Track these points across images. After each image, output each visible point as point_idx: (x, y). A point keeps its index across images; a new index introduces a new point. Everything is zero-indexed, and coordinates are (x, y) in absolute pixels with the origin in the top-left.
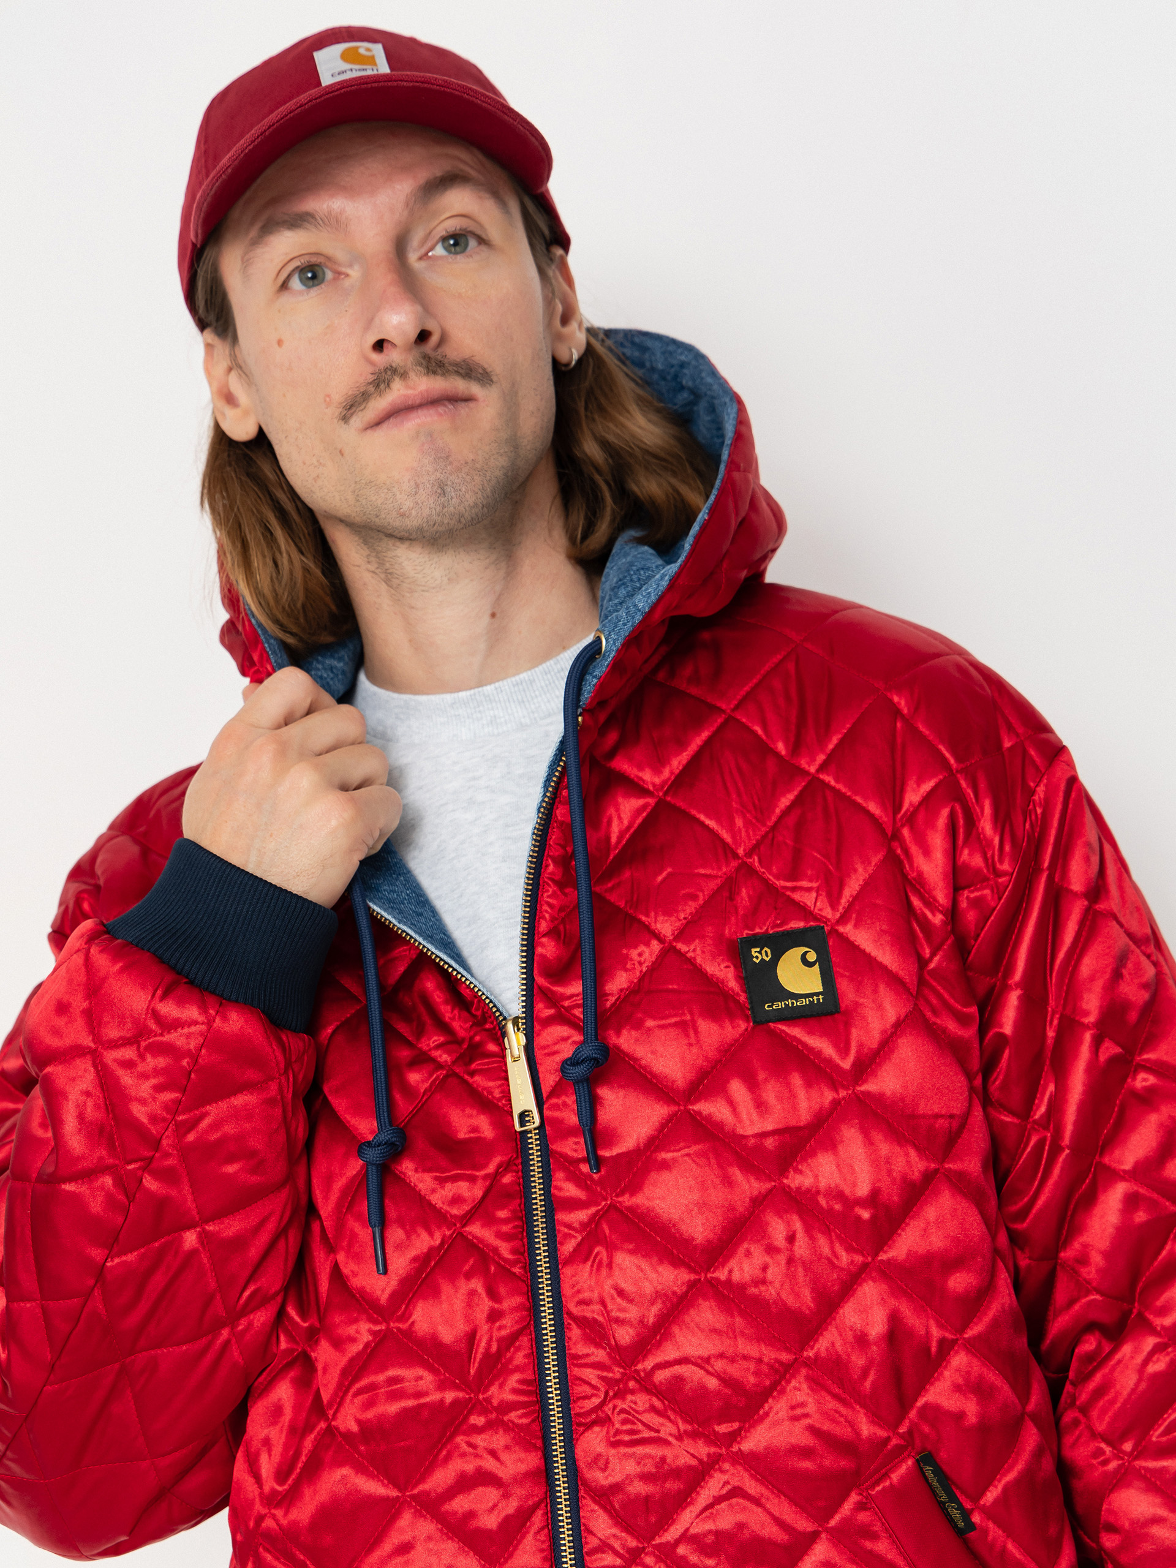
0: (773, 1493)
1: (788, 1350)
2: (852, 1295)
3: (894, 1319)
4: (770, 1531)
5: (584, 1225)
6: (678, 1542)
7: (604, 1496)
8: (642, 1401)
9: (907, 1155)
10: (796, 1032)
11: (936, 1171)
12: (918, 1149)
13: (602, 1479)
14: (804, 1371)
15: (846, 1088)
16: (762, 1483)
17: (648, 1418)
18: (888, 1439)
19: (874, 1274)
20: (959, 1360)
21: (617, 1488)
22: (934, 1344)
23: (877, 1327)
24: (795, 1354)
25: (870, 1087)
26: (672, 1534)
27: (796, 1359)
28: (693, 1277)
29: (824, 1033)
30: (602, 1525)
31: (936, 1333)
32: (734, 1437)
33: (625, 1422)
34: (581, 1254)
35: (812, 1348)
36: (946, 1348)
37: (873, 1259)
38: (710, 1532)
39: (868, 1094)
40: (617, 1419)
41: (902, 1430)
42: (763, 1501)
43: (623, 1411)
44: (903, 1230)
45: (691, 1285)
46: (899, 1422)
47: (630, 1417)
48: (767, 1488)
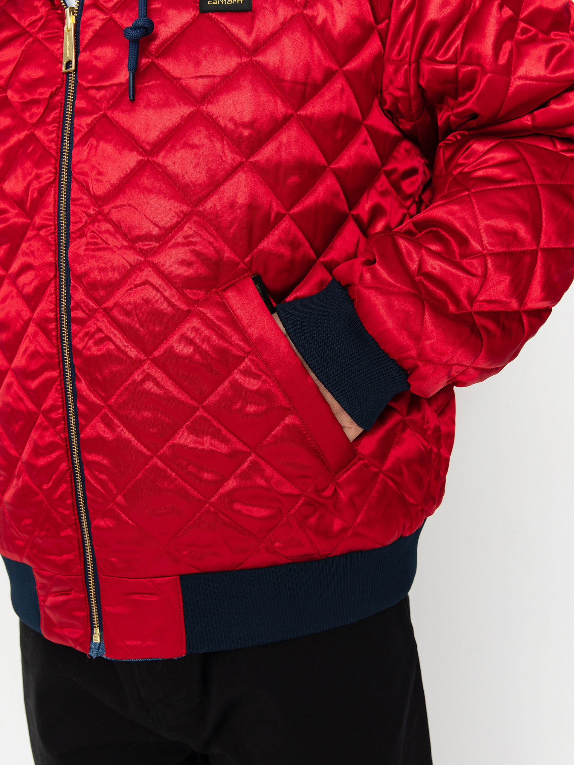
0: (167, 285)
1: (188, 205)
2: (231, 179)
3: (253, 197)
4: (164, 306)
5: (88, 125)
6: (113, 307)
7: (80, 277)
8: (106, 226)
9: (276, 102)
10: (222, 20)
11: (292, 115)
12: (283, 101)
13: (80, 269)
14: (195, 218)
15: (247, 57)
16: (162, 279)
17: (106, 236)
18: (238, 264)
19: (246, 169)
20: (285, 224)
21: (85, 274)
22: (273, 215)
23: (242, 199)
24: (192, 208)
25: (261, 59)
26: (110, 303)
27: (192, 211)
28: (141, 158)
29: (239, 23)
31: (275, 207)
32: (154, 252)
33: (92, 237)
34: (83, 142)
35: (202, 206)
36: (279, 217)
37: (246, 160)
38: (129, 303)
39: (258, 63)
40: (89, 234)
41: (247, 260)
42: (161, 289)
43: (93, 232)
44: (267, 146)
45: (139, 162)
46: (246, 256)
47: (97, 234)
48: (165, 282)
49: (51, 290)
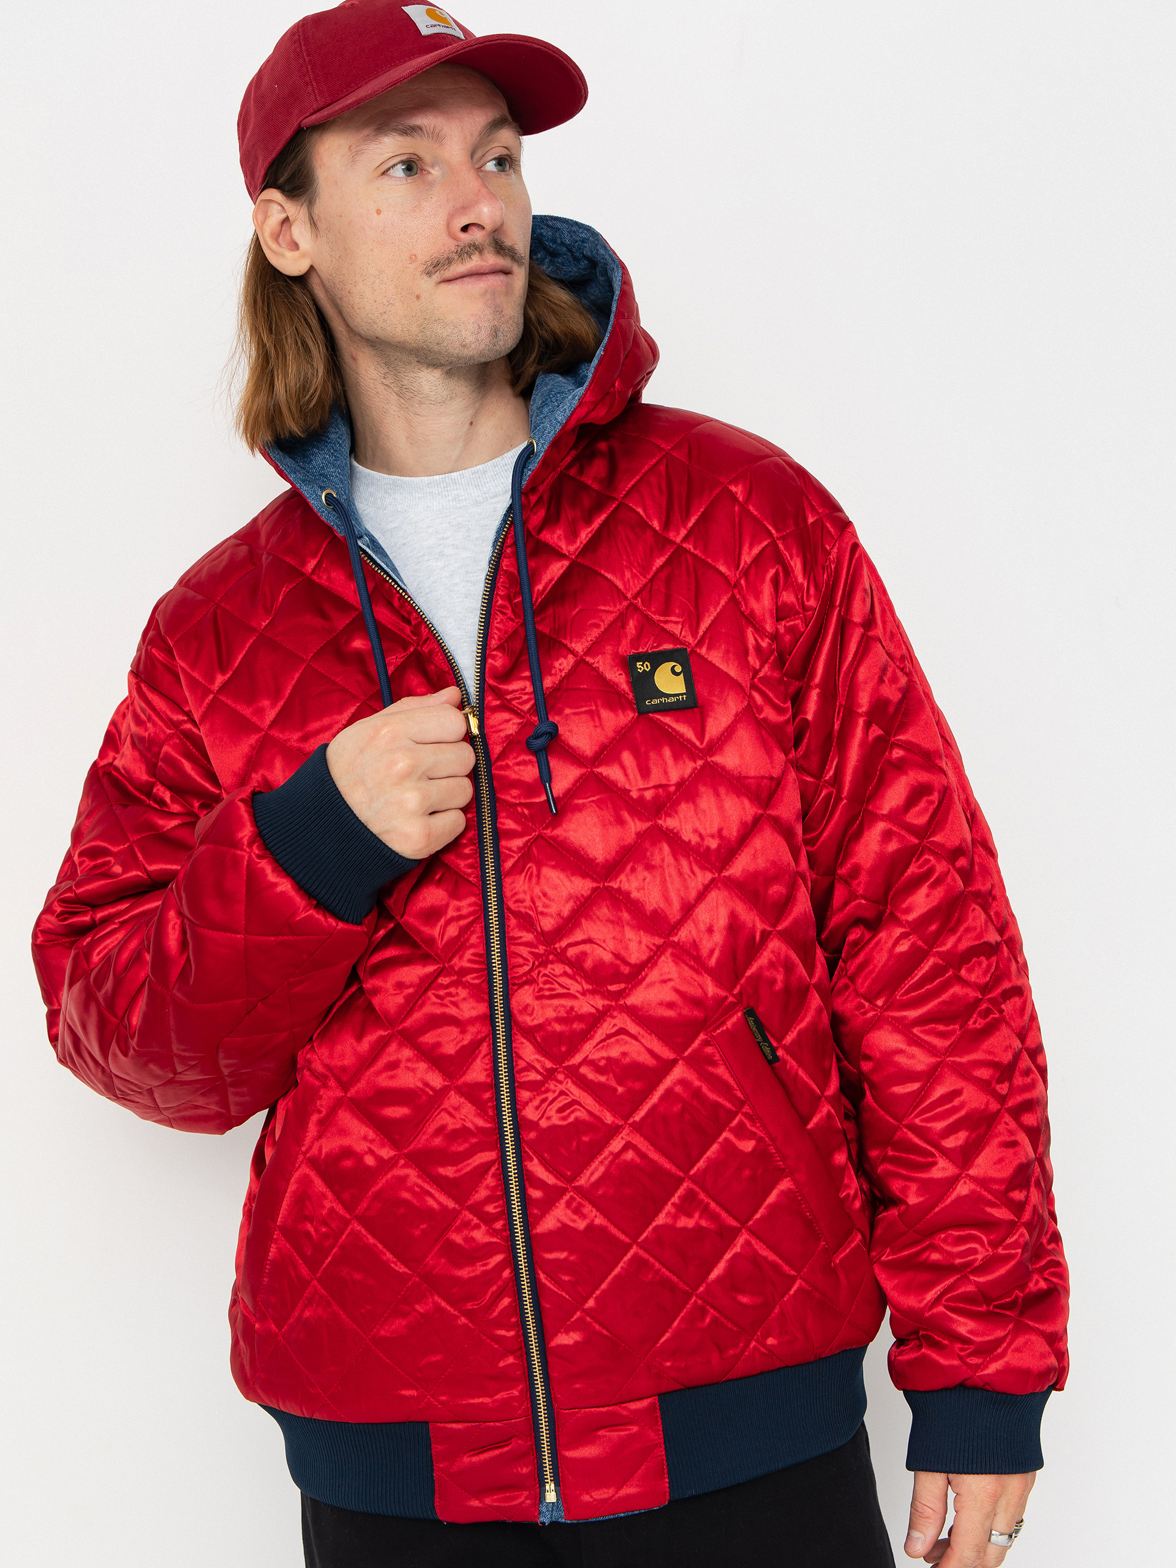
0: (647, 1032)
1: (660, 936)
2: (704, 899)
3: (733, 916)
4: (645, 1058)
5: (520, 849)
6: (581, 1064)
7: (529, 1033)
8: (558, 969)
9: (742, 803)
10: (667, 720)
11: (762, 815)
12: (751, 800)
13: (528, 1020)
14: (670, 951)
15: (701, 758)
16: (640, 1026)
17: (562, 980)
18: (726, 998)
19: (719, 885)
20: (774, 944)
21: (540, 1027)
22: (758, 934)
23: (722, 921)
24: (664, 938)
25: (717, 759)
26: (578, 1059)
27: (664, 942)
28: (595, 885)
29: (688, 722)
30: (528, 1052)
31: (760, 926)
32: (621, 994)
33: (545, 983)
34: (518, 869)
35: (676, 934)
36: (766, 936)
37: (719, 875)
38: (603, 1058)
39: (716, 764)
40: (541, 980)
41: (735, 992)
42: (640, 1037)
43: (545, 975)
44: (740, 855)
45: (594, 890)
46: (734, 987)
47: (550, 979)
48: (643, 1029)
49: (484, 1049)
